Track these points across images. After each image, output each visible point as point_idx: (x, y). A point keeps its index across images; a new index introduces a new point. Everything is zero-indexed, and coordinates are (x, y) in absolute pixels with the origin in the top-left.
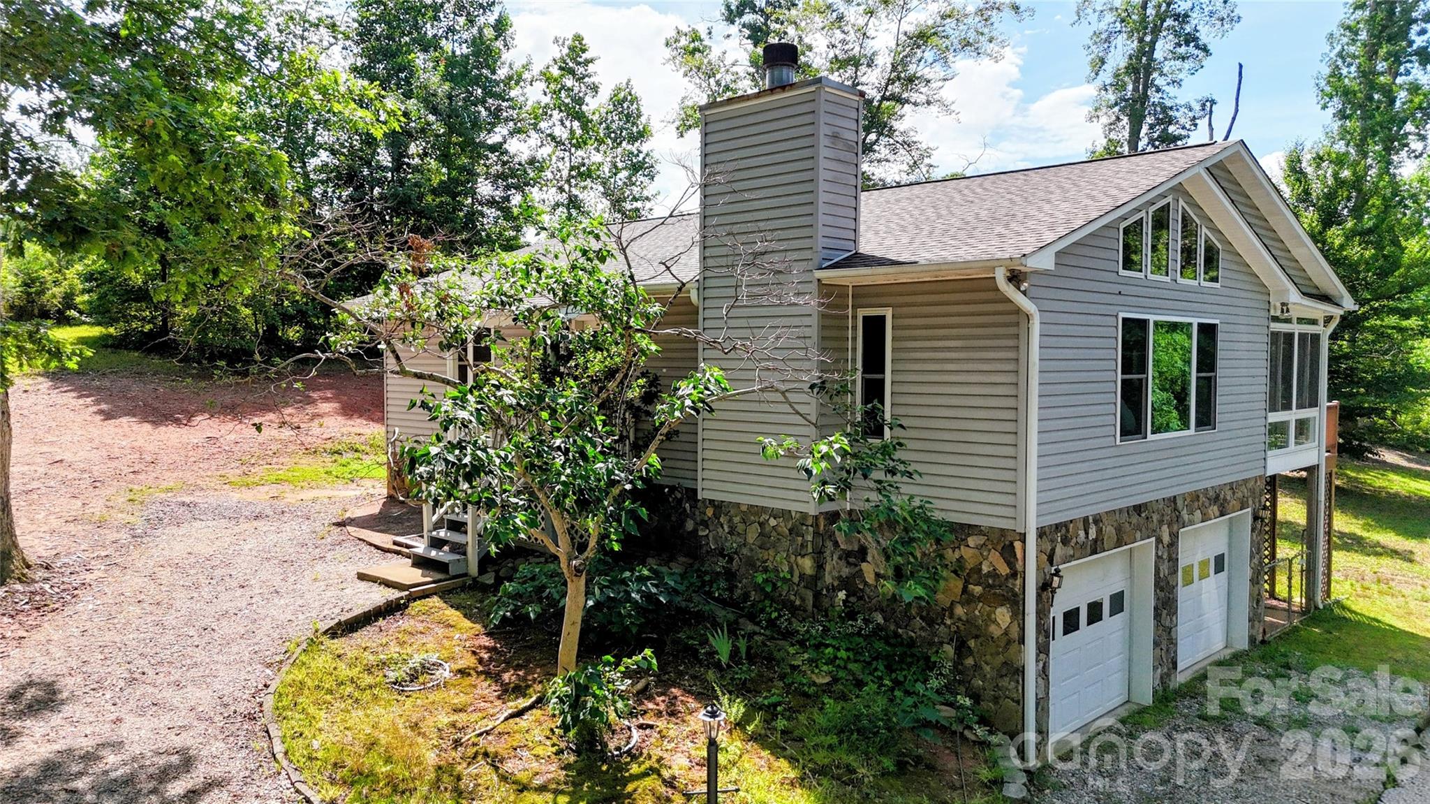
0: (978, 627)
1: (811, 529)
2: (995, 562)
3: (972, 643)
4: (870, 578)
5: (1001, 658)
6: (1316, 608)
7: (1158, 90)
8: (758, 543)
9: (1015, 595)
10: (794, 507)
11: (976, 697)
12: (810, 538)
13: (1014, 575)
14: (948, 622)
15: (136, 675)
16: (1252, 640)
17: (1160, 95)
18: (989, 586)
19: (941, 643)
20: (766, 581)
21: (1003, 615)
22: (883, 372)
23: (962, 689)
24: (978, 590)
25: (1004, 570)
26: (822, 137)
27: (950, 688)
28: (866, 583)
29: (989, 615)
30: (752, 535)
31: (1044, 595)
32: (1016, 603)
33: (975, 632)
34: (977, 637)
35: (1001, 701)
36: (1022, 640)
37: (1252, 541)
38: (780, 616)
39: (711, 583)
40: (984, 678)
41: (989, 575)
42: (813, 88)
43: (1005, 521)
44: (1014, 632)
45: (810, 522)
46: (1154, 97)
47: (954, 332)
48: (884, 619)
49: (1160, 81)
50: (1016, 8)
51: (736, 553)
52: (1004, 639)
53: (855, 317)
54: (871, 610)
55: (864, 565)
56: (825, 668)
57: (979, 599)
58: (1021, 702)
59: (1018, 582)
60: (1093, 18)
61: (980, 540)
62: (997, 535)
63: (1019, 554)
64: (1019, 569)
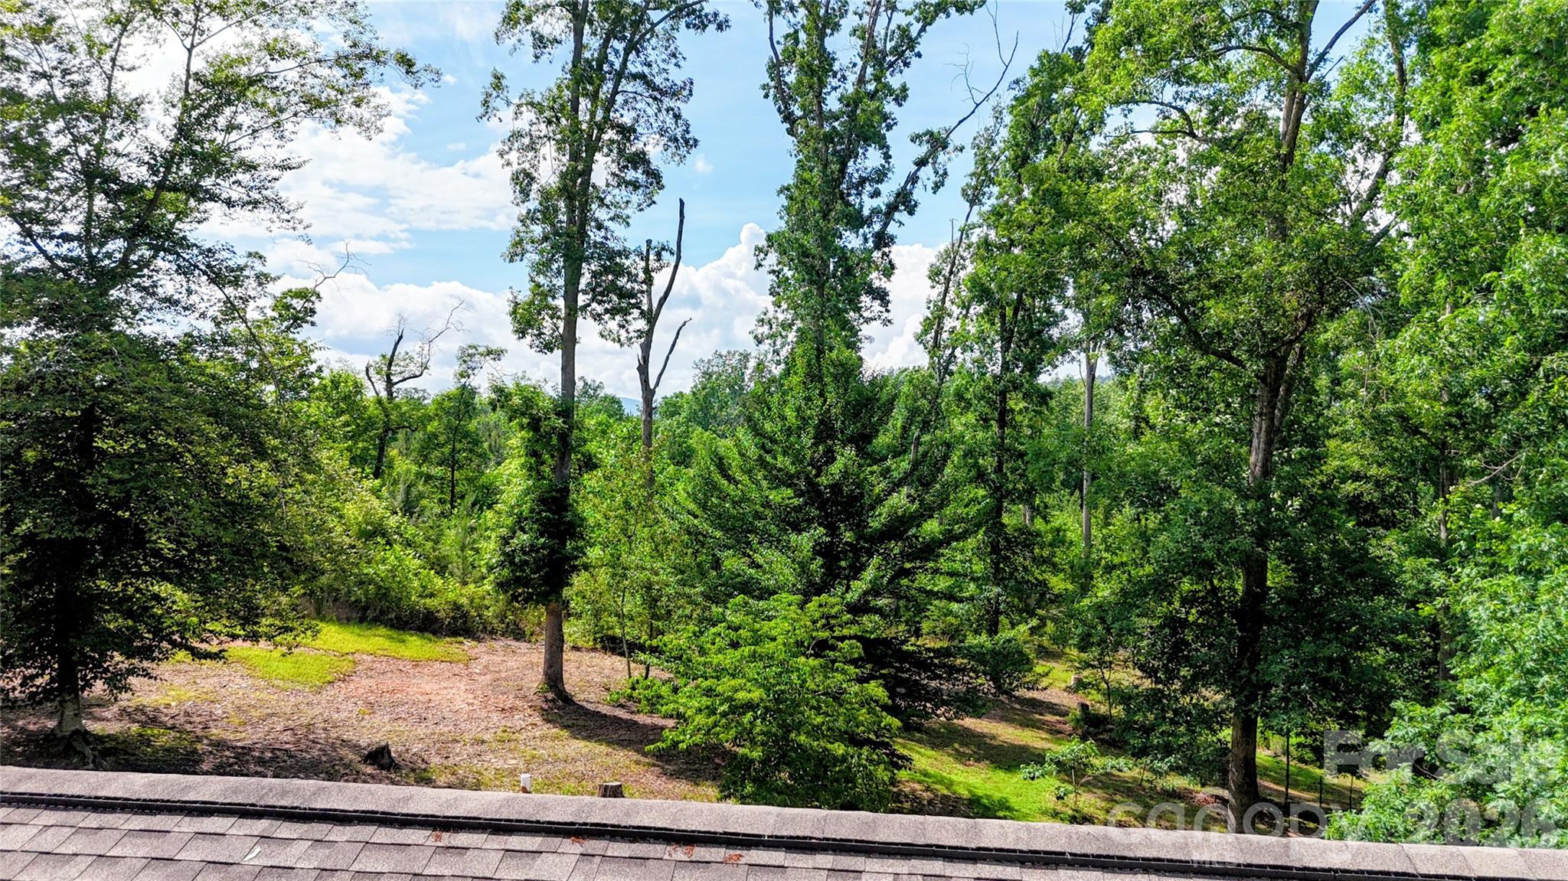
7: (600, 227)
17: (603, 233)
46: (595, 236)
49: (602, 214)
50: (406, 62)
60: (507, 113)
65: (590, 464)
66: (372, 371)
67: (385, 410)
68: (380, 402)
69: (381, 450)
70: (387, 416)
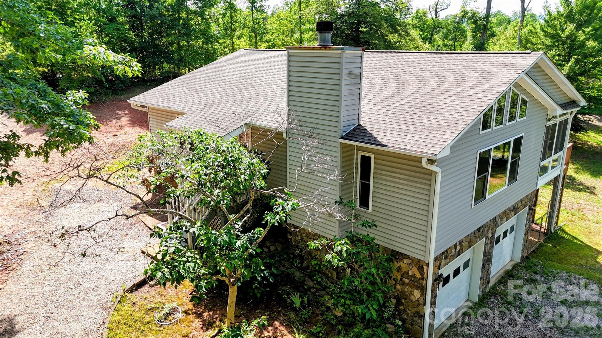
0: (406, 295)
2: (414, 271)
3: (403, 301)
5: (415, 310)
6: (551, 233)
9: (423, 287)
11: (404, 321)
13: (423, 279)
14: (394, 290)
15: (49, 315)
16: (522, 258)
18: (412, 280)
19: (390, 298)
20: (316, 264)
21: (417, 293)
22: (369, 181)
23: (398, 317)
24: (407, 281)
25: (418, 276)
26: (343, 74)
27: (393, 316)
29: (411, 292)
31: (435, 283)
32: (423, 290)
33: (405, 297)
34: (405, 299)
35: (414, 326)
36: (424, 304)
37: (527, 218)
38: (322, 279)
39: (293, 258)
40: (407, 315)
41: (412, 276)
42: (340, 52)
43: (421, 256)
44: (421, 301)
47: (402, 171)
51: (304, 249)
52: (416, 304)
53: (357, 154)
56: (340, 308)
57: (407, 284)
58: (422, 328)
59: (424, 282)
61: (410, 261)
62: (417, 261)
63: (425, 271)
64: (425, 277)
65: (493, 35)
66: (431, 8)
67: (434, 22)
68: (432, 19)
69: (432, 36)
70: (435, 23)
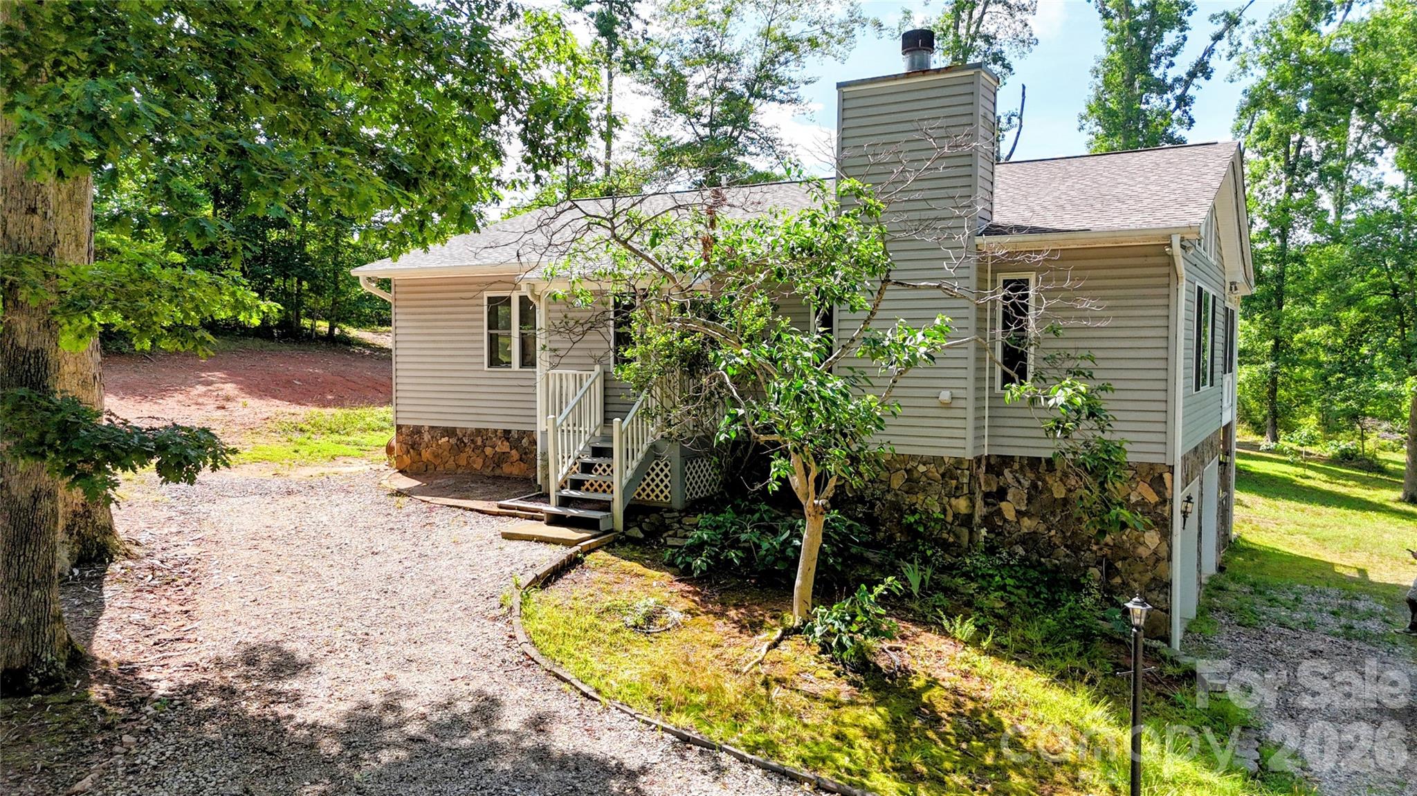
0: (1126, 551)
1: (967, 472)
2: (1143, 492)
3: (1119, 565)
4: (1010, 514)
5: (1149, 575)
8: (906, 488)
9: (1165, 519)
10: (947, 454)
12: (966, 480)
13: (1162, 501)
14: (1095, 548)
19: (1087, 567)
20: (917, 522)
21: (1152, 539)
25: (1153, 498)
28: (1005, 520)
29: (1138, 538)
30: (897, 482)
32: (1166, 526)
33: (1122, 554)
34: (1124, 559)
36: (1170, 559)
38: (934, 553)
40: (1132, 593)
41: (1137, 504)
42: (972, 72)
43: (1155, 456)
44: (1162, 551)
45: (966, 466)
48: (1026, 550)
51: (878, 499)
52: (1153, 559)
54: (1011, 544)
55: (1003, 505)
58: (1170, 611)
59: (1167, 508)
61: (1130, 474)
62: (1146, 468)
63: (1168, 484)
64: (1168, 495)
